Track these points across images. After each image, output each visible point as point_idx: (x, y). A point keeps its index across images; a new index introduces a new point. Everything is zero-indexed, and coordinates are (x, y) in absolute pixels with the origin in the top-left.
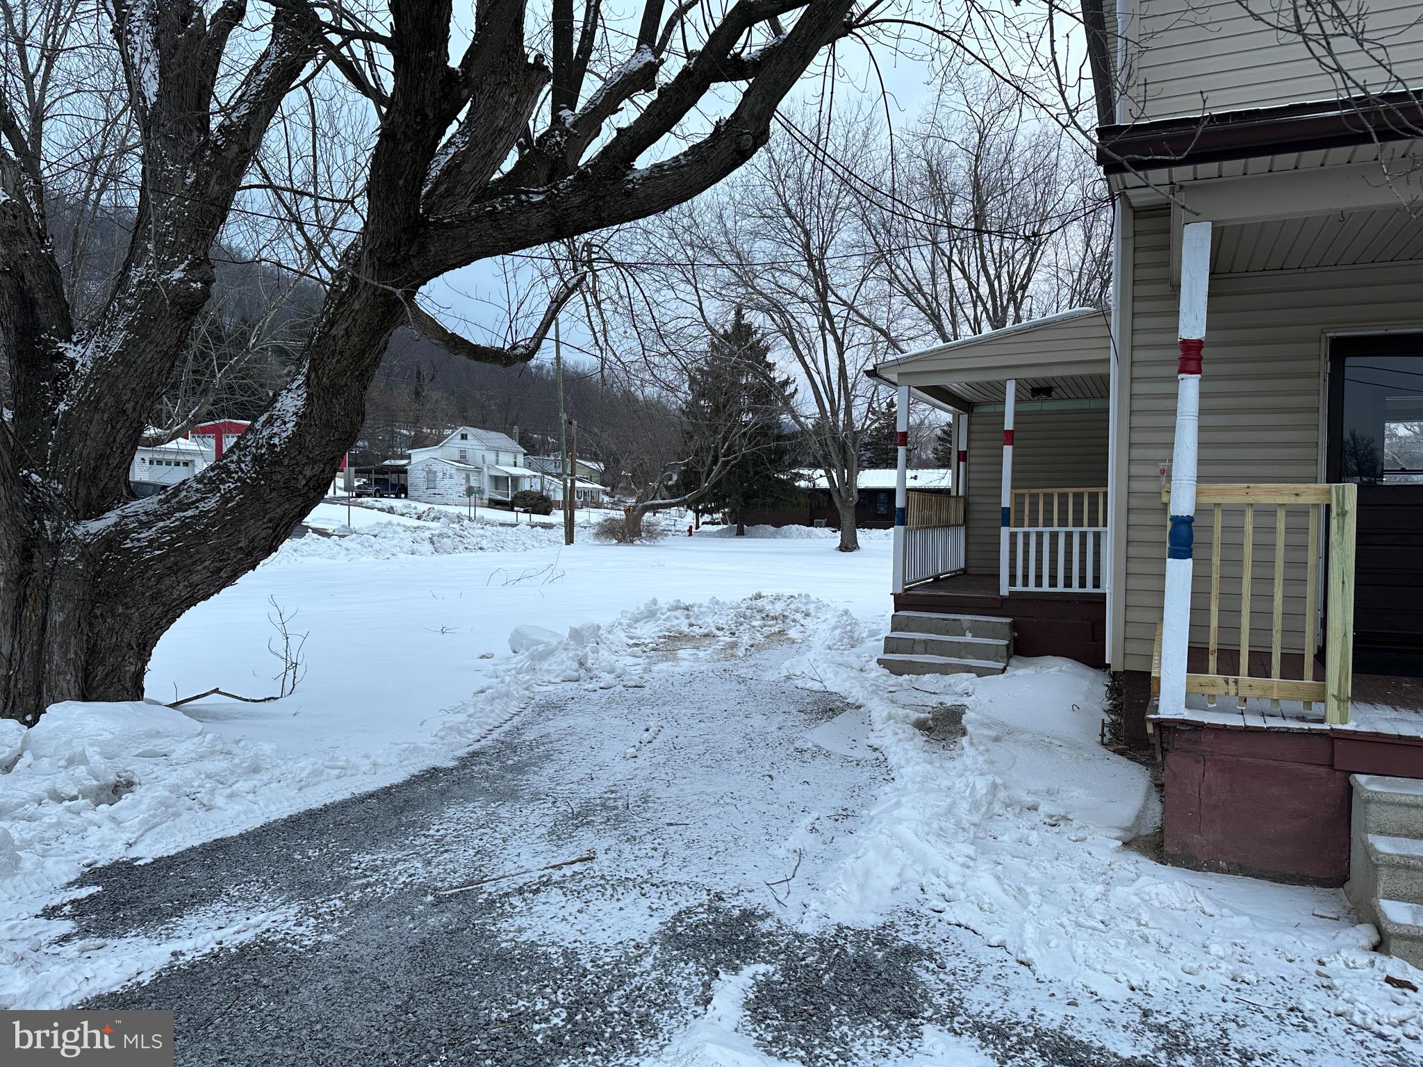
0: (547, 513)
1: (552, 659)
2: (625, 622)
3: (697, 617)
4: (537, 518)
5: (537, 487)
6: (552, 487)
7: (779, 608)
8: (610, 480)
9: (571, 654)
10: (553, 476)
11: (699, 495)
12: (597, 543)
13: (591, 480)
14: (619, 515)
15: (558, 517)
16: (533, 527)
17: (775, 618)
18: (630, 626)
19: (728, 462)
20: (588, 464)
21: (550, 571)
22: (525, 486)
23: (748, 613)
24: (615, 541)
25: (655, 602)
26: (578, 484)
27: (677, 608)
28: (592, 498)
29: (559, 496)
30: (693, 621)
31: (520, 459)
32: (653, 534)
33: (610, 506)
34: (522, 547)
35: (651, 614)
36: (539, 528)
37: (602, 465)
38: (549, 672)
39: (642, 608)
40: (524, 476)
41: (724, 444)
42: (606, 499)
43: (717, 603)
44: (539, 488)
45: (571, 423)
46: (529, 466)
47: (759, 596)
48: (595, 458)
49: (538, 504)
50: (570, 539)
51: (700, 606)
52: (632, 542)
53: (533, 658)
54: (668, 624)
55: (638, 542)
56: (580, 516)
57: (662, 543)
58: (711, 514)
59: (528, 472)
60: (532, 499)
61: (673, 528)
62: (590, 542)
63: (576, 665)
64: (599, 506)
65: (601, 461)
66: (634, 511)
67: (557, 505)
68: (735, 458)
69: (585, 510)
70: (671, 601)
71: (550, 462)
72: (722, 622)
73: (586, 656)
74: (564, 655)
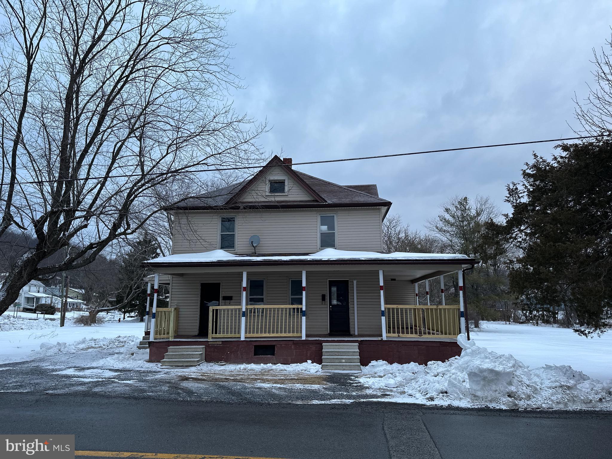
0: (53, 314)
1: (51, 349)
2: (75, 344)
3: (98, 342)
4: (47, 316)
5: (49, 302)
6: (56, 302)
7: (125, 339)
8: (87, 298)
9: (57, 348)
10: (58, 297)
11: (122, 305)
12: (75, 326)
13: (77, 298)
14: (87, 314)
15: (58, 315)
16: (45, 320)
17: (122, 342)
18: (76, 345)
19: (136, 292)
20: (76, 290)
21: (52, 333)
22: (43, 302)
23: (114, 341)
24: (83, 325)
25: (85, 338)
26: (69, 300)
27: (92, 340)
28: (77, 306)
29: (59, 306)
30: (96, 343)
31: (41, 289)
32: (101, 321)
33: (86, 310)
34: (40, 328)
35: (84, 342)
36: (48, 320)
37: (83, 291)
38: (50, 352)
39: (81, 340)
40: (43, 297)
41: (135, 285)
42: (84, 307)
43: (105, 338)
44: (50, 302)
45: (67, 277)
46: (45, 292)
47: (119, 337)
48: (81, 288)
49: (49, 310)
50: (62, 324)
51: (99, 339)
52: (90, 325)
53: (46, 349)
54: (88, 344)
55: (93, 325)
56: (68, 315)
57: (104, 325)
58: (129, 313)
59: (44, 295)
60: (46, 308)
61: (113, 319)
62: (72, 326)
63: (58, 350)
64: (80, 310)
65: (83, 289)
66: (93, 312)
67: (58, 310)
68: (139, 291)
69: (73, 312)
70: (91, 338)
71: (57, 290)
72: (105, 343)
73: (61, 349)
74: (55, 348)
